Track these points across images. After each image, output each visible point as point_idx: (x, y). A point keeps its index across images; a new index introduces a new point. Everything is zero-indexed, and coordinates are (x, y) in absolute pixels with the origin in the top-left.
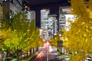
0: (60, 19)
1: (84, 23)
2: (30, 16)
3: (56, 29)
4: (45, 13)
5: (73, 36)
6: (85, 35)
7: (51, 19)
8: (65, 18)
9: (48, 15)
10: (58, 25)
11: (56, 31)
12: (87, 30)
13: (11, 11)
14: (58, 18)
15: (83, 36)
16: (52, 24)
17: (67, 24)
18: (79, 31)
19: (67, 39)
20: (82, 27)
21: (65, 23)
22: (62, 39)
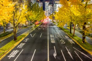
0: (54, 6)
1: (65, 8)
2: (40, 5)
3: (52, 11)
4: (47, 3)
5: (60, 15)
6: (66, 14)
7: (50, 7)
8: (56, 6)
9: (49, 4)
10: (53, 9)
11: (52, 12)
12: (67, 12)
13: (32, 2)
14: (53, 6)
15: (64, 15)
16: (50, 9)
17: (57, 9)
18: (63, 12)
19: (57, 16)
20: (64, 10)
21: (56, 8)
22: (55, 16)
